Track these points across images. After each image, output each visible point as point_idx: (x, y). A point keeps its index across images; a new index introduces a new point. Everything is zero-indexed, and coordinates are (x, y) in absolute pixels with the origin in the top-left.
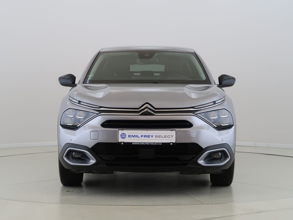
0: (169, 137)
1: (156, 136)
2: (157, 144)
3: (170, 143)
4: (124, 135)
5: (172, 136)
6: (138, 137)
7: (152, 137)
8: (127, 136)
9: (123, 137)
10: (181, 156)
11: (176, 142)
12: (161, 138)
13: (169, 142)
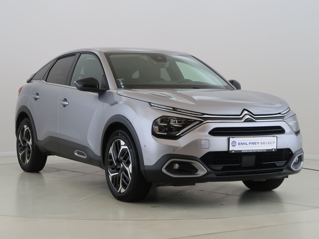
0: (271, 143)
1: (262, 143)
2: (262, 151)
3: (273, 149)
4: (235, 142)
5: (274, 142)
6: (246, 144)
7: (258, 143)
8: (237, 144)
9: (234, 145)
10: (277, 162)
11: (277, 148)
12: (266, 145)
13: (271, 149)
